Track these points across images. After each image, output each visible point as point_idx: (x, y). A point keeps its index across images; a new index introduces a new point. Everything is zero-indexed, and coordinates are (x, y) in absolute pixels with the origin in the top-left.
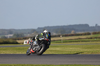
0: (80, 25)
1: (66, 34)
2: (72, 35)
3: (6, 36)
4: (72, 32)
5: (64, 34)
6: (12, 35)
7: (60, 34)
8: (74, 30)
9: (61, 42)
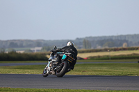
0: (135, 35)
1: (116, 47)
2: (124, 49)
3: (32, 49)
4: (124, 45)
5: (113, 48)
6: (40, 48)
7: (107, 47)
8: (126, 41)
9: (108, 59)
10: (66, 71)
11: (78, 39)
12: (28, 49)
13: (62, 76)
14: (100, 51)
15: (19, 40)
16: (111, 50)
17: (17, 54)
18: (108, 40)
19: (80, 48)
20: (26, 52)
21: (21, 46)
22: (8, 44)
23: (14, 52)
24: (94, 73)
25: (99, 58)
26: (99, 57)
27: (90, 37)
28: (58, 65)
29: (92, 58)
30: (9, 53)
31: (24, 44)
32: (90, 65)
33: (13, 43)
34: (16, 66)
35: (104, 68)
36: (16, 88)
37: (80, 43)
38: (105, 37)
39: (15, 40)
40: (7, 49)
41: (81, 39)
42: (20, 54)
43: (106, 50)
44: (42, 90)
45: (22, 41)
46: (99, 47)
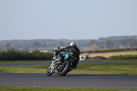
5: (136, 47)
9: (131, 58)
10: (68, 70)
11: (100, 38)
12: (51, 48)
13: (64, 75)
14: (123, 50)
15: (42, 40)
16: (133, 50)
17: (41, 53)
18: (130, 40)
19: (103, 47)
20: (50, 52)
21: (45, 46)
22: (32, 43)
23: (37, 52)
24: (117, 73)
25: (121, 58)
26: (121, 56)
27: (113, 37)
28: (61, 64)
29: (115, 58)
30: (33, 53)
31: (48, 44)
32: (113, 64)
33: (37, 43)
34: (39, 66)
35: (127, 68)
36: (39, 87)
37: (103, 43)
38: (127, 37)
39: (39, 40)
40: (30, 49)
41: (103, 39)
42: (44, 53)
43: (128, 50)
44: (65, 89)
45: (45, 41)
46: (121, 47)
